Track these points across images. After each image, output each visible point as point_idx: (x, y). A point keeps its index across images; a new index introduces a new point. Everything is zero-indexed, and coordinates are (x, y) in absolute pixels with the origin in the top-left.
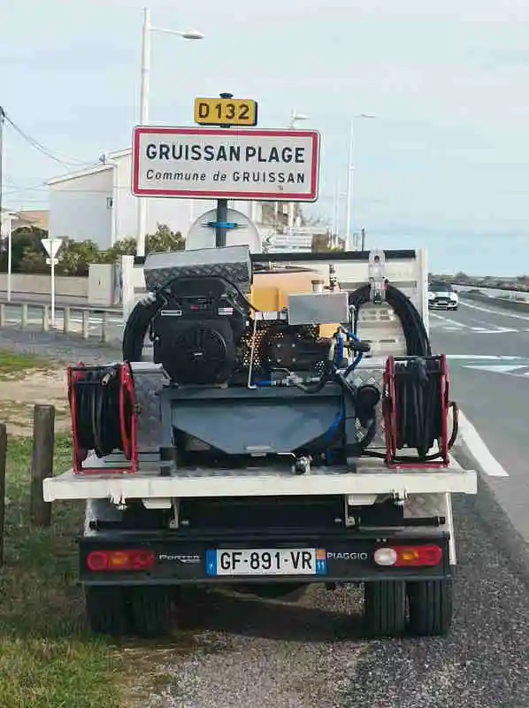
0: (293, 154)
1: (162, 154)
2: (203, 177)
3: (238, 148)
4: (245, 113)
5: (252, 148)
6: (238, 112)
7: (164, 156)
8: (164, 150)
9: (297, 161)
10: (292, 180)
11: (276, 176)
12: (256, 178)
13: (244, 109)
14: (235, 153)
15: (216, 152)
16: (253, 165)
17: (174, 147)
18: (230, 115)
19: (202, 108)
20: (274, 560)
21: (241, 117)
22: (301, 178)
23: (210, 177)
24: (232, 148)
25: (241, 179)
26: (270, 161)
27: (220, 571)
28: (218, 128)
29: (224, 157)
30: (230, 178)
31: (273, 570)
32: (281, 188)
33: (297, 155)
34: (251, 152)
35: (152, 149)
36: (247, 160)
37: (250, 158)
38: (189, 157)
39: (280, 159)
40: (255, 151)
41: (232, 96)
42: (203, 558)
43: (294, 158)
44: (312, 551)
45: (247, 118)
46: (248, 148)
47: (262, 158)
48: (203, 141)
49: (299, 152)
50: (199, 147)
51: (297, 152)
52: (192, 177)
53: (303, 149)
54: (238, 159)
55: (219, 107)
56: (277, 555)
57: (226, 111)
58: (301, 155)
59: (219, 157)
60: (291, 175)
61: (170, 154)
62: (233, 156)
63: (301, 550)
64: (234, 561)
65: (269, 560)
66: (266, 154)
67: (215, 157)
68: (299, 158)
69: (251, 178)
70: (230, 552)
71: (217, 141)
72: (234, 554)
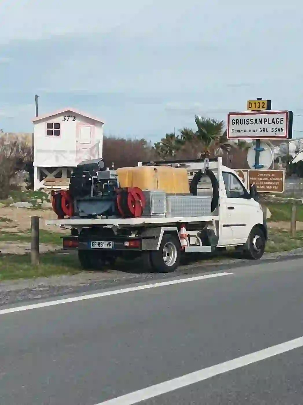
0: (280, 120)
1: (237, 123)
2: (250, 131)
3: (261, 119)
4: (264, 105)
5: (266, 119)
6: (261, 105)
7: (237, 124)
8: (238, 121)
9: (281, 123)
10: (279, 131)
11: (274, 129)
12: (267, 131)
13: (263, 104)
14: (260, 121)
15: (254, 121)
16: (266, 126)
17: (241, 120)
18: (259, 106)
19: (250, 104)
20: (103, 244)
21: (262, 107)
22: (282, 130)
23: (252, 131)
24: (259, 119)
25: (262, 131)
26: (272, 123)
27: (92, 247)
28: (256, 112)
29: (257, 123)
30: (259, 131)
31: (103, 247)
32: (276, 134)
33: (281, 121)
34: (266, 120)
35: (234, 121)
36: (264, 123)
37: (265, 123)
38: (245, 124)
39: (275, 122)
40: (267, 120)
41: (261, 99)
42: (89, 243)
43: (280, 122)
44: (111, 242)
45: (264, 107)
46: (264, 119)
47: (269, 122)
48: (250, 117)
49: (282, 120)
50: (248, 119)
51: (281, 119)
52: (246, 131)
53: (283, 118)
54: (261, 123)
55: (255, 104)
56: (104, 243)
57: (257, 105)
58: (282, 121)
59: (255, 123)
60: (279, 129)
61: (239, 123)
62: (260, 123)
63: (109, 242)
64: (95, 244)
65: (102, 244)
66: (270, 121)
67: (254, 123)
68: (282, 122)
69: (266, 131)
70: (94, 242)
71: (254, 117)
72: (95, 242)
